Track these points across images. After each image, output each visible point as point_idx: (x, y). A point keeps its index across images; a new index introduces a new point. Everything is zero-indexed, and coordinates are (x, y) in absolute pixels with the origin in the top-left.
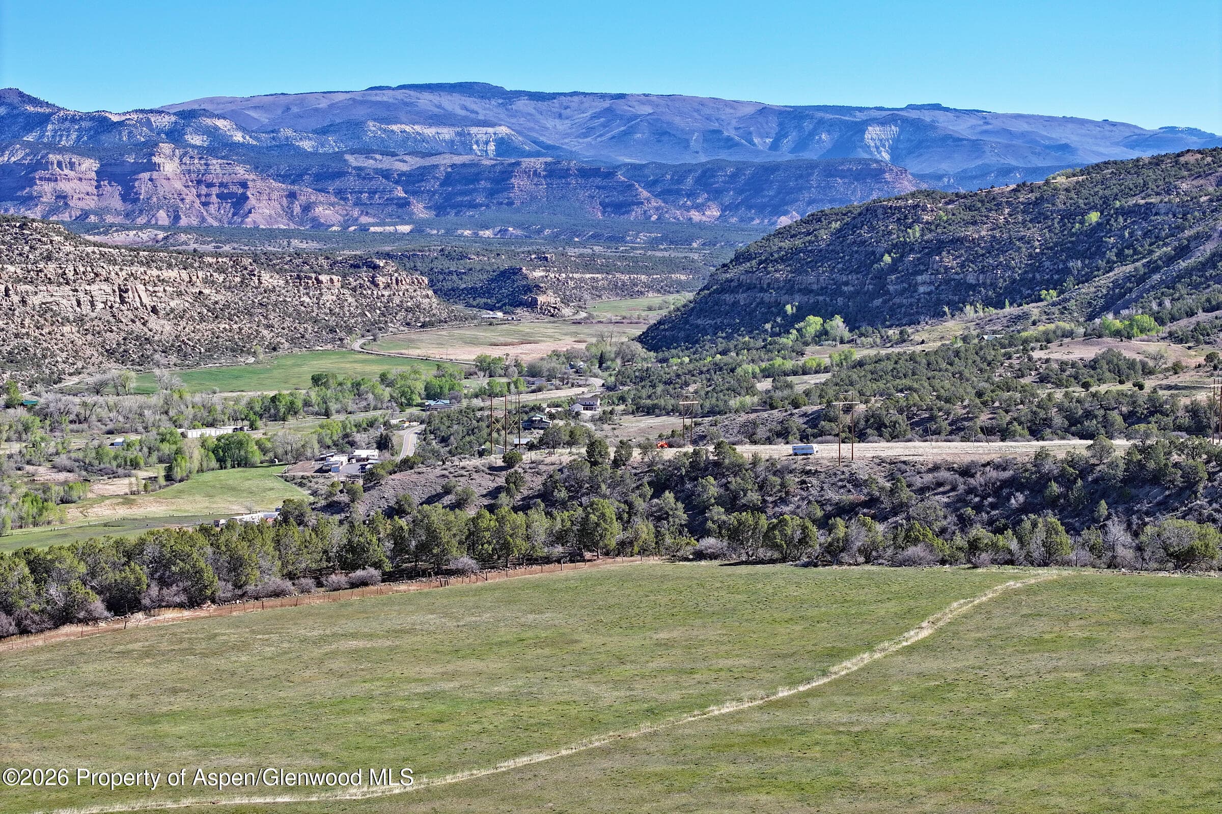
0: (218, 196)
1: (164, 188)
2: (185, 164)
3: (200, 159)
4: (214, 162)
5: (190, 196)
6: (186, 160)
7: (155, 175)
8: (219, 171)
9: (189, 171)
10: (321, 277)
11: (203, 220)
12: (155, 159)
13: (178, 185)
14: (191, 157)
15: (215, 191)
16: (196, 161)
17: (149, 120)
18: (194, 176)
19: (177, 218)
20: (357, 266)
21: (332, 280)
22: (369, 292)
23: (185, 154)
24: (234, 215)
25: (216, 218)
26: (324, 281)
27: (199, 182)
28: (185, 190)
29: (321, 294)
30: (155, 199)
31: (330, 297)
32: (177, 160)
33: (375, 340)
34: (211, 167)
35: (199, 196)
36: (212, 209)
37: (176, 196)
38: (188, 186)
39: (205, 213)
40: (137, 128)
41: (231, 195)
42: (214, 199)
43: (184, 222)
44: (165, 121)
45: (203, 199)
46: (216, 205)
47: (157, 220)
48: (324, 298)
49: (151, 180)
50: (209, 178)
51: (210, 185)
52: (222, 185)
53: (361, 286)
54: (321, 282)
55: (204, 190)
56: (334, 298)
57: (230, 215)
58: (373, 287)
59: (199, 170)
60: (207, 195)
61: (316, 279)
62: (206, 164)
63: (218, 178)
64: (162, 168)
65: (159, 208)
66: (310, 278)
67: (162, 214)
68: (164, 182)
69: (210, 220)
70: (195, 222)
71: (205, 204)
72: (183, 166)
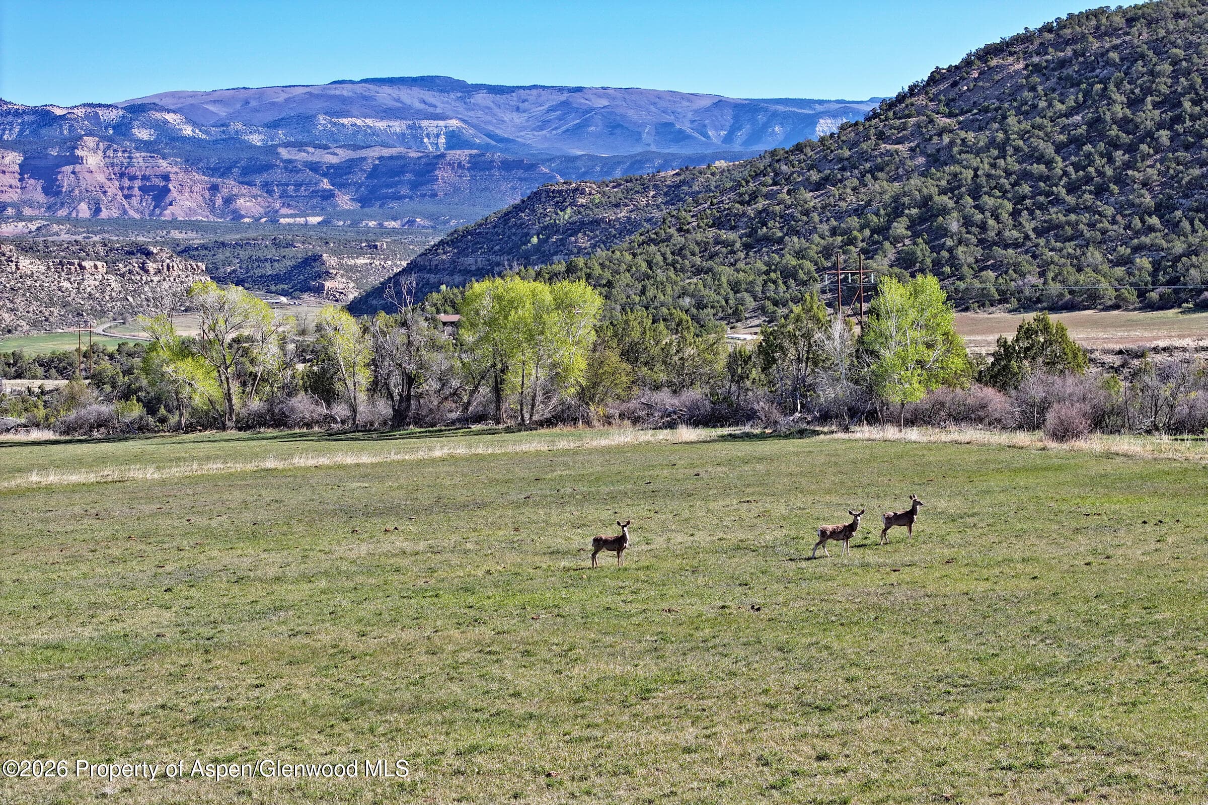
0: (140, 189)
1: (87, 181)
2: (109, 157)
3: (124, 152)
4: (138, 155)
5: (113, 188)
6: (110, 153)
7: (78, 168)
8: (142, 163)
9: (113, 165)
10: (84, 263)
11: (125, 212)
12: (79, 152)
13: (101, 178)
14: (115, 151)
15: (137, 183)
16: (120, 154)
17: (96, 114)
18: (117, 169)
19: (98, 211)
20: (131, 253)
21: (96, 267)
22: (138, 278)
23: (109, 147)
24: (155, 207)
25: (137, 211)
26: (87, 267)
27: (122, 175)
28: (108, 183)
29: (83, 280)
30: (77, 192)
31: (92, 283)
32: (100, 153)
33: (124, 323)
34: (134, 160)
35: (122, 188)
36: (135, 201)
37: (98, 189)
38: (111, 179)
39: (127, 206)
40: (78, 122)
41: (153, 188)
42: (136, 191)
43: (104, 214)
44: (113, 115)
45: (126, 192)
46: (139, 198)
47: (78, 212)
48: (86, 283)
49: (73, 173)
50: (132, 171)
51: (132, 178)
52: (144, 178)
53: (130, 272)
54: (85, 268)
55: (127, 183)
56: (97, 283)
57: (152, 208)
58: (142, 272)
59: (122, 164)
60: (130, 188)
61: (80, 265)
62: (129, 157)
63: (141, 171)
64: (85, 161)
65: (80, 201)
66: (73, 264)
67: (83, 206)
68: (87, 175)
69: (132, 213)
70: (115, 213)
71: (128, 197)
72: (107, 159)
